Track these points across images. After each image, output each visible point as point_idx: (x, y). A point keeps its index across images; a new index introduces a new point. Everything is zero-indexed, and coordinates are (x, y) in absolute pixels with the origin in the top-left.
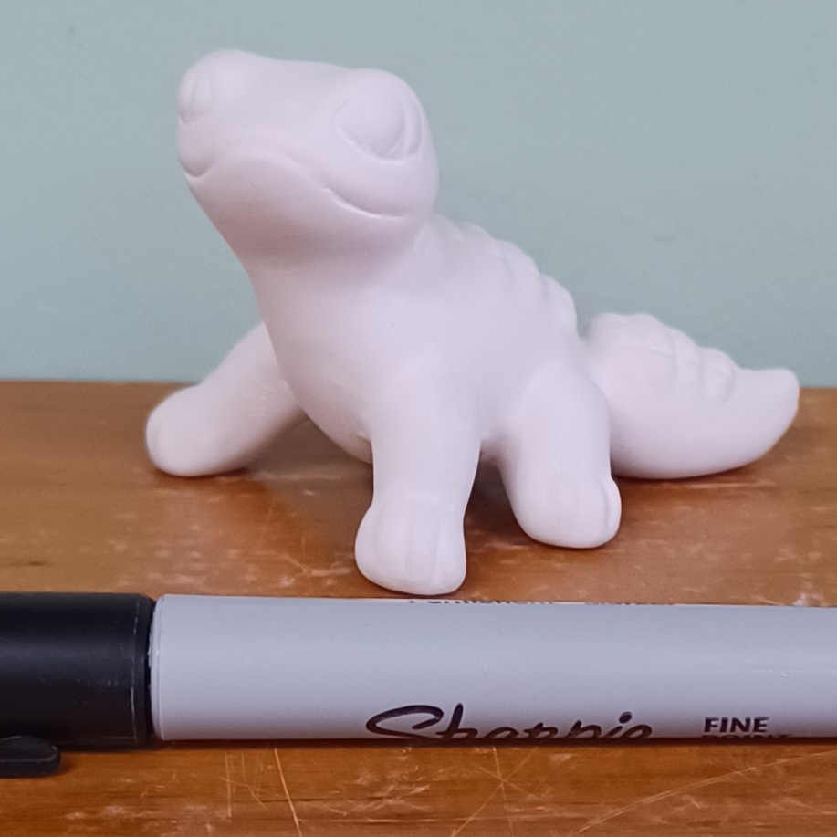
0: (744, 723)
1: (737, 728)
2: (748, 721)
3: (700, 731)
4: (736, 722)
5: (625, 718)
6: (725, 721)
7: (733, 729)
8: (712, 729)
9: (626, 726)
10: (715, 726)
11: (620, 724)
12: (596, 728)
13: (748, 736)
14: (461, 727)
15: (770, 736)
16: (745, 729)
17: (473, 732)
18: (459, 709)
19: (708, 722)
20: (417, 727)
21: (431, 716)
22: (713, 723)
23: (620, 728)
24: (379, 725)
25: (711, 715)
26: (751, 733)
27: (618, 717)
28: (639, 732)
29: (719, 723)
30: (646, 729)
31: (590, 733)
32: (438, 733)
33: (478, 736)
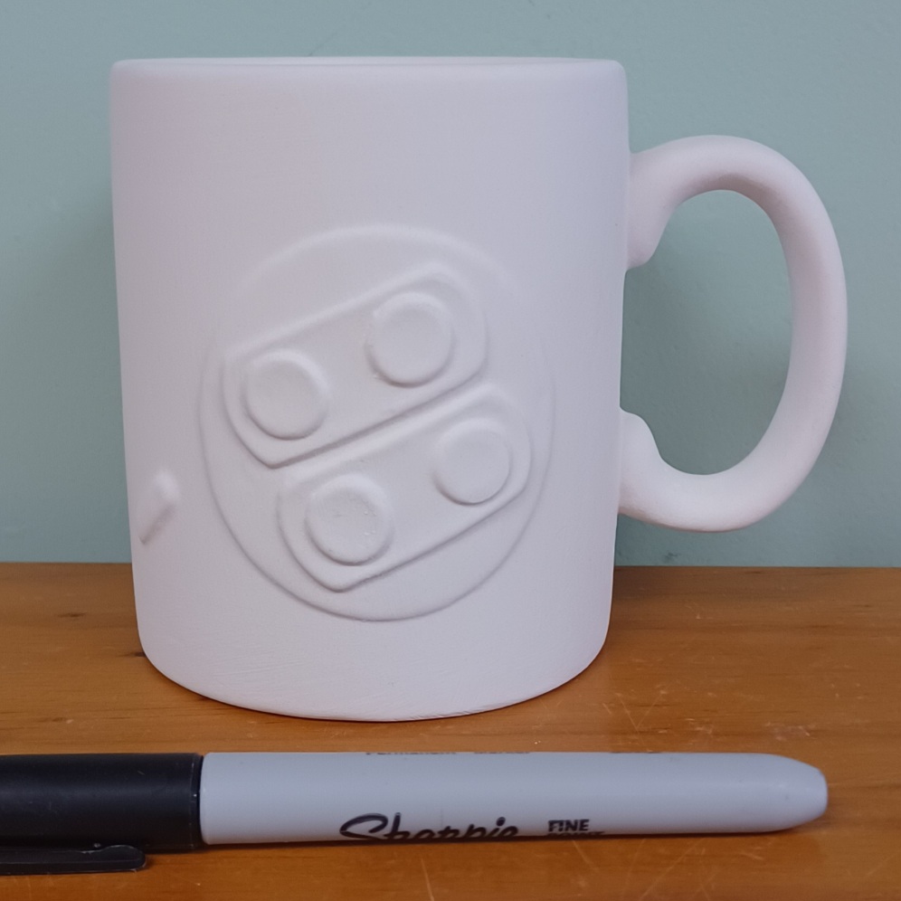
1: (570, 828)
2: (576, 823)
4: (568, 823)
5: (501, 822)
6: (562, 823)
7: (567, 829)
8: (554, 829)
9: (502, 828)
10: (556, 827)
11: (497, 827)
12: (482, 830)
13: (576, 834)
15: (590, 833)
16: (574, 828)
17: (406, 833)
19: (551, 824)
20: (372, 831)
22: (554, 825)
23: (496, 830)
25: (552, 819)
26: (578, 831)
28: (509, 833)
29: (558, 824)
30: (514, 829)
32: (385, 835)
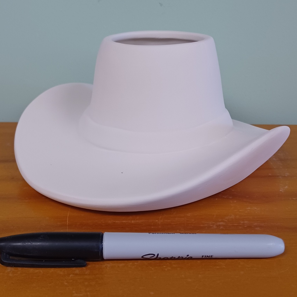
3: (201, 257)
4: (207, 256)
5: (188, 256)
7: (207, 257)
12: (182, 257)
14: (158, 257)
16: (209, 257)
17: (160, 258)
18: (158, 254)
19: (203, 256)
20: (150, 257)
21: (153, 256)
24: (144, 257)
25: (203, 255)
27: (186, 255)
29: (204, 256)
30: (191, 257)
31: (181, 258)
33: (162, 259)
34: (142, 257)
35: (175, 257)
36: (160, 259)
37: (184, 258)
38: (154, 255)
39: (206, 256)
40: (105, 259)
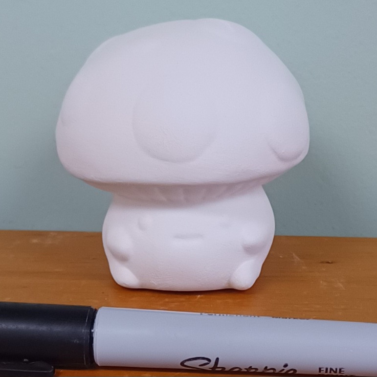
0: (335, 370)
1: (332, 372)
2: (336, 369)
3: (317, 372)
4: (331, 369)
5: (286, 366)
6: (327, 369)
7: (330, 372)
8: (322, 372)
9: (286, 369)
10: (323, 371)
11: (283, 368)
12: (274, 369)
13: (337, 375)
14: (218, 366)
16: (336, 372)
17: (224, 368)
18: (217, 359)
19: (320, 369)
20: (200, 365)
21: (206, 362)
22: (322, 369)
23: (283, 370)
24: (185, 364)
27: (283, 364)
28: (292, 372)
30: (295, 371)
31: (272, 371)
32: (210, 368)
33: (226, 370)
34: (182, 364)
35: (256, 369)
36: (223, 371)
37: (277, 371)
38: (209, 360)
39: (329, 370)
40: (99, 365)
